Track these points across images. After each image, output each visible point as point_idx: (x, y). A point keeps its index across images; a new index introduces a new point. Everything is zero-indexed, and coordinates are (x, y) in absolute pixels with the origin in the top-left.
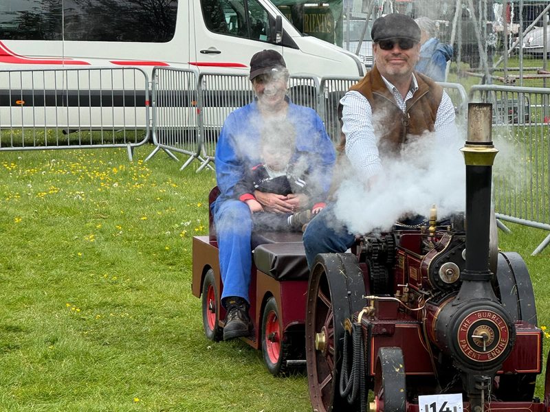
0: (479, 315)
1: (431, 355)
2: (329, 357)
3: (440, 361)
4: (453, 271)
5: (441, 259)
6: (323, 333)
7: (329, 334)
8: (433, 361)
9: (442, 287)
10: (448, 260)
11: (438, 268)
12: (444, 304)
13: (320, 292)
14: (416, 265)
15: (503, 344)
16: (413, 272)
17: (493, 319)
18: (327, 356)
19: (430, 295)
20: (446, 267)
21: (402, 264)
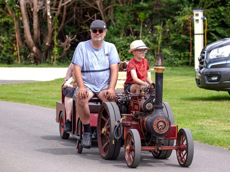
0: (160, 119)
1: (143, 133)
2: (107, 136)
3: (146, 135)
4: (151, 106)
5: (147, 102)
6: (105, 128)
7: (107, 128)
8: (144, 135)
9: (147, 111)
10: (149, 102)
11: (146, 105)
12: (148, 116)
13: (102, 116)
14: (138, 105)
15: (167, 128)
16: (136, 107)
17: (164, 120)
18: (106, 135)
19: (143, 114)
20: (148, 105)
21: (132, 105)
